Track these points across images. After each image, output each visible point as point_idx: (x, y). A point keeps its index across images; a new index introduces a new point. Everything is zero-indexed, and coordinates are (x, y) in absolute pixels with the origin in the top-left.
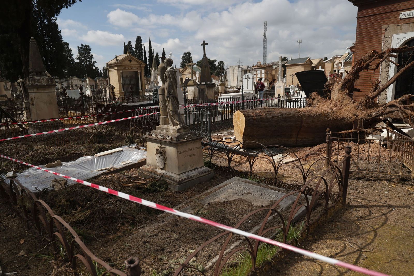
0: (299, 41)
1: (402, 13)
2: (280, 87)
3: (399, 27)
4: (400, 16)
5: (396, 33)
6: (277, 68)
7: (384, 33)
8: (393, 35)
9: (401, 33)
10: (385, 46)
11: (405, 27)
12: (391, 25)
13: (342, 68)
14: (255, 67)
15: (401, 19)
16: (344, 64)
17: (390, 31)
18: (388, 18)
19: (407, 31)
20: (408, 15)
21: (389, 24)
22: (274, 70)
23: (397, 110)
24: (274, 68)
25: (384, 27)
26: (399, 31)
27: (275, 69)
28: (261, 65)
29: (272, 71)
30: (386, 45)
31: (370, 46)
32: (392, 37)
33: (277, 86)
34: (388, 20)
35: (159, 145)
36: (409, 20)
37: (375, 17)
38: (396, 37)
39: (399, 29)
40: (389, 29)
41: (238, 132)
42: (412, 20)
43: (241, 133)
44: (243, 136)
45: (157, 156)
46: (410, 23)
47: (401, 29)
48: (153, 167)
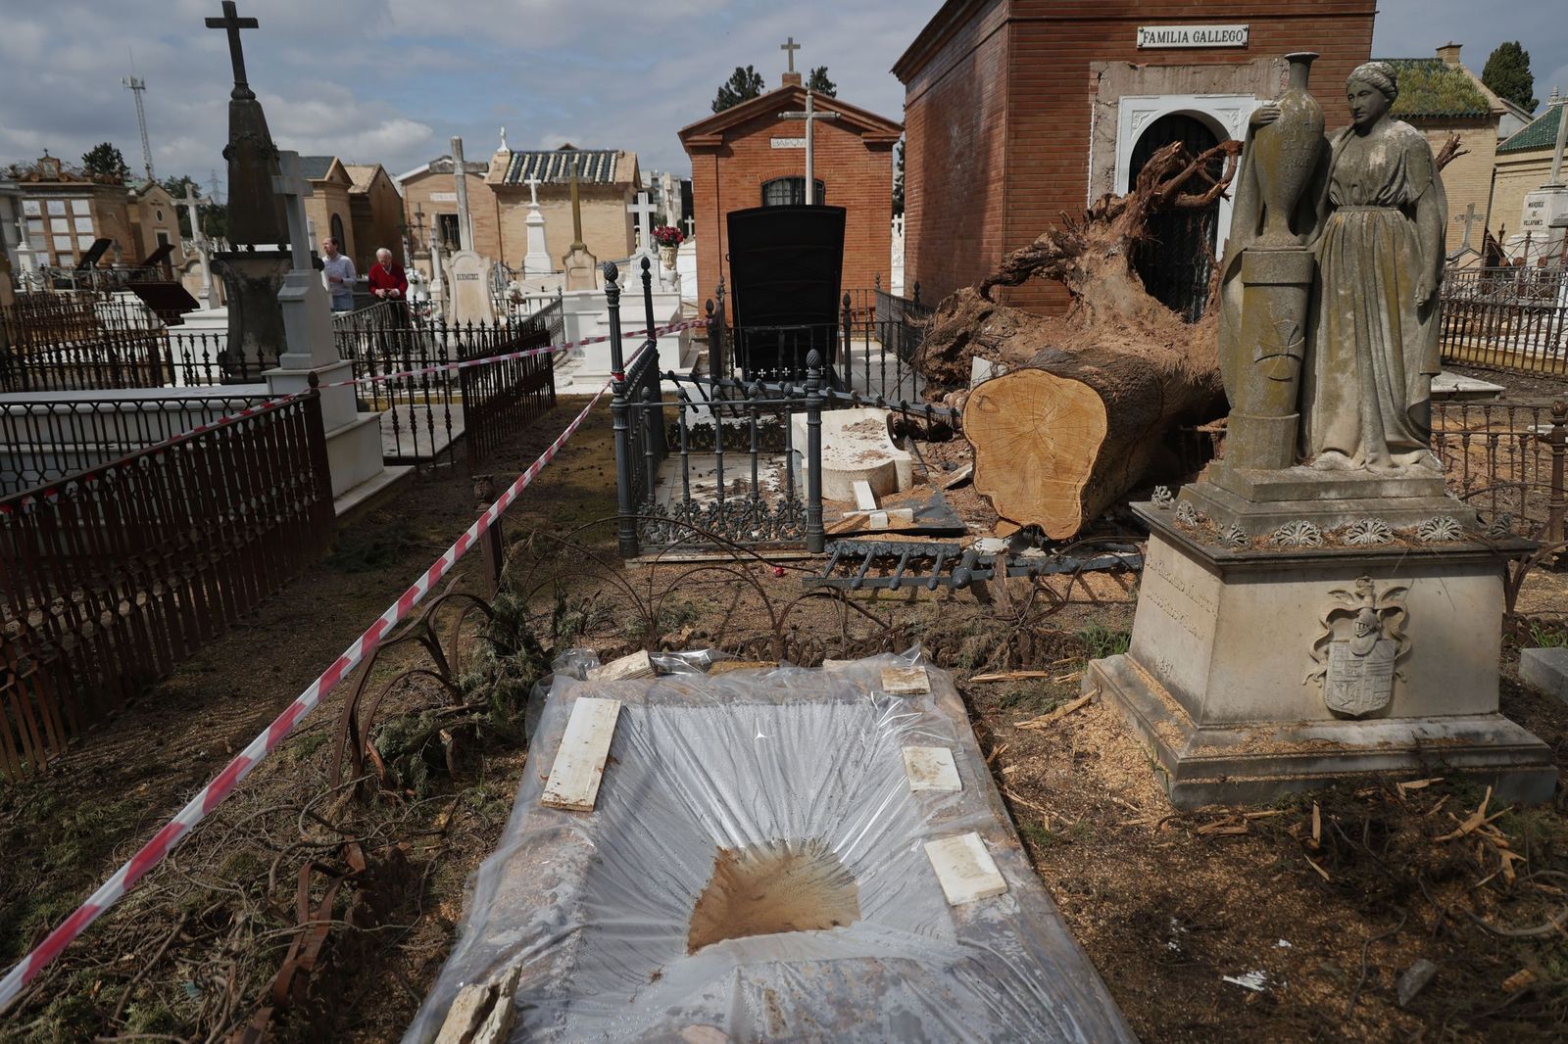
0: (134, 81)
1: (1146, 29)
2: (474, 277)
3: (1137, 73)
4: (1140, 38)
5: (1129, 92)
6: (147, 195)
7: (1096, 89)
8: (1121, 98)
9: (1142, 93)
10: (1098, 133)
11: (1152, 75)
12: (1114, 65)
13: (535, 208)
14: (28, 179)
15: (1142, 49)
16: (537, 191)
17: (1112, 85)
18: (1105, 38)
19: (1157, 92)
20: (1162, 39)
21: (1108, 58)
22: (132, 201)
24: (132, 193)
25: (1095, 65)
26: (1137, 86)
27: (140, 199)
28: (62, 175)
29: (125, 207)
30: (1101, 128)
31: (1055, 128)
32: (1117, 103)
33: (456, 271)
34: (1105, 44)
35: (1351, 586)
36: (1161, 57)
37: (1066, 27)
38: (1128, 105)
39: (1137, 79)
40: (1107, 75)
41: (1023, 471)
42: (1170, 58)
43: (1068, 470)
44: (1083, 483)
45: (1331, 655)
46: (1165, 66)
47: (1142, 82)
48: (1275, 729)
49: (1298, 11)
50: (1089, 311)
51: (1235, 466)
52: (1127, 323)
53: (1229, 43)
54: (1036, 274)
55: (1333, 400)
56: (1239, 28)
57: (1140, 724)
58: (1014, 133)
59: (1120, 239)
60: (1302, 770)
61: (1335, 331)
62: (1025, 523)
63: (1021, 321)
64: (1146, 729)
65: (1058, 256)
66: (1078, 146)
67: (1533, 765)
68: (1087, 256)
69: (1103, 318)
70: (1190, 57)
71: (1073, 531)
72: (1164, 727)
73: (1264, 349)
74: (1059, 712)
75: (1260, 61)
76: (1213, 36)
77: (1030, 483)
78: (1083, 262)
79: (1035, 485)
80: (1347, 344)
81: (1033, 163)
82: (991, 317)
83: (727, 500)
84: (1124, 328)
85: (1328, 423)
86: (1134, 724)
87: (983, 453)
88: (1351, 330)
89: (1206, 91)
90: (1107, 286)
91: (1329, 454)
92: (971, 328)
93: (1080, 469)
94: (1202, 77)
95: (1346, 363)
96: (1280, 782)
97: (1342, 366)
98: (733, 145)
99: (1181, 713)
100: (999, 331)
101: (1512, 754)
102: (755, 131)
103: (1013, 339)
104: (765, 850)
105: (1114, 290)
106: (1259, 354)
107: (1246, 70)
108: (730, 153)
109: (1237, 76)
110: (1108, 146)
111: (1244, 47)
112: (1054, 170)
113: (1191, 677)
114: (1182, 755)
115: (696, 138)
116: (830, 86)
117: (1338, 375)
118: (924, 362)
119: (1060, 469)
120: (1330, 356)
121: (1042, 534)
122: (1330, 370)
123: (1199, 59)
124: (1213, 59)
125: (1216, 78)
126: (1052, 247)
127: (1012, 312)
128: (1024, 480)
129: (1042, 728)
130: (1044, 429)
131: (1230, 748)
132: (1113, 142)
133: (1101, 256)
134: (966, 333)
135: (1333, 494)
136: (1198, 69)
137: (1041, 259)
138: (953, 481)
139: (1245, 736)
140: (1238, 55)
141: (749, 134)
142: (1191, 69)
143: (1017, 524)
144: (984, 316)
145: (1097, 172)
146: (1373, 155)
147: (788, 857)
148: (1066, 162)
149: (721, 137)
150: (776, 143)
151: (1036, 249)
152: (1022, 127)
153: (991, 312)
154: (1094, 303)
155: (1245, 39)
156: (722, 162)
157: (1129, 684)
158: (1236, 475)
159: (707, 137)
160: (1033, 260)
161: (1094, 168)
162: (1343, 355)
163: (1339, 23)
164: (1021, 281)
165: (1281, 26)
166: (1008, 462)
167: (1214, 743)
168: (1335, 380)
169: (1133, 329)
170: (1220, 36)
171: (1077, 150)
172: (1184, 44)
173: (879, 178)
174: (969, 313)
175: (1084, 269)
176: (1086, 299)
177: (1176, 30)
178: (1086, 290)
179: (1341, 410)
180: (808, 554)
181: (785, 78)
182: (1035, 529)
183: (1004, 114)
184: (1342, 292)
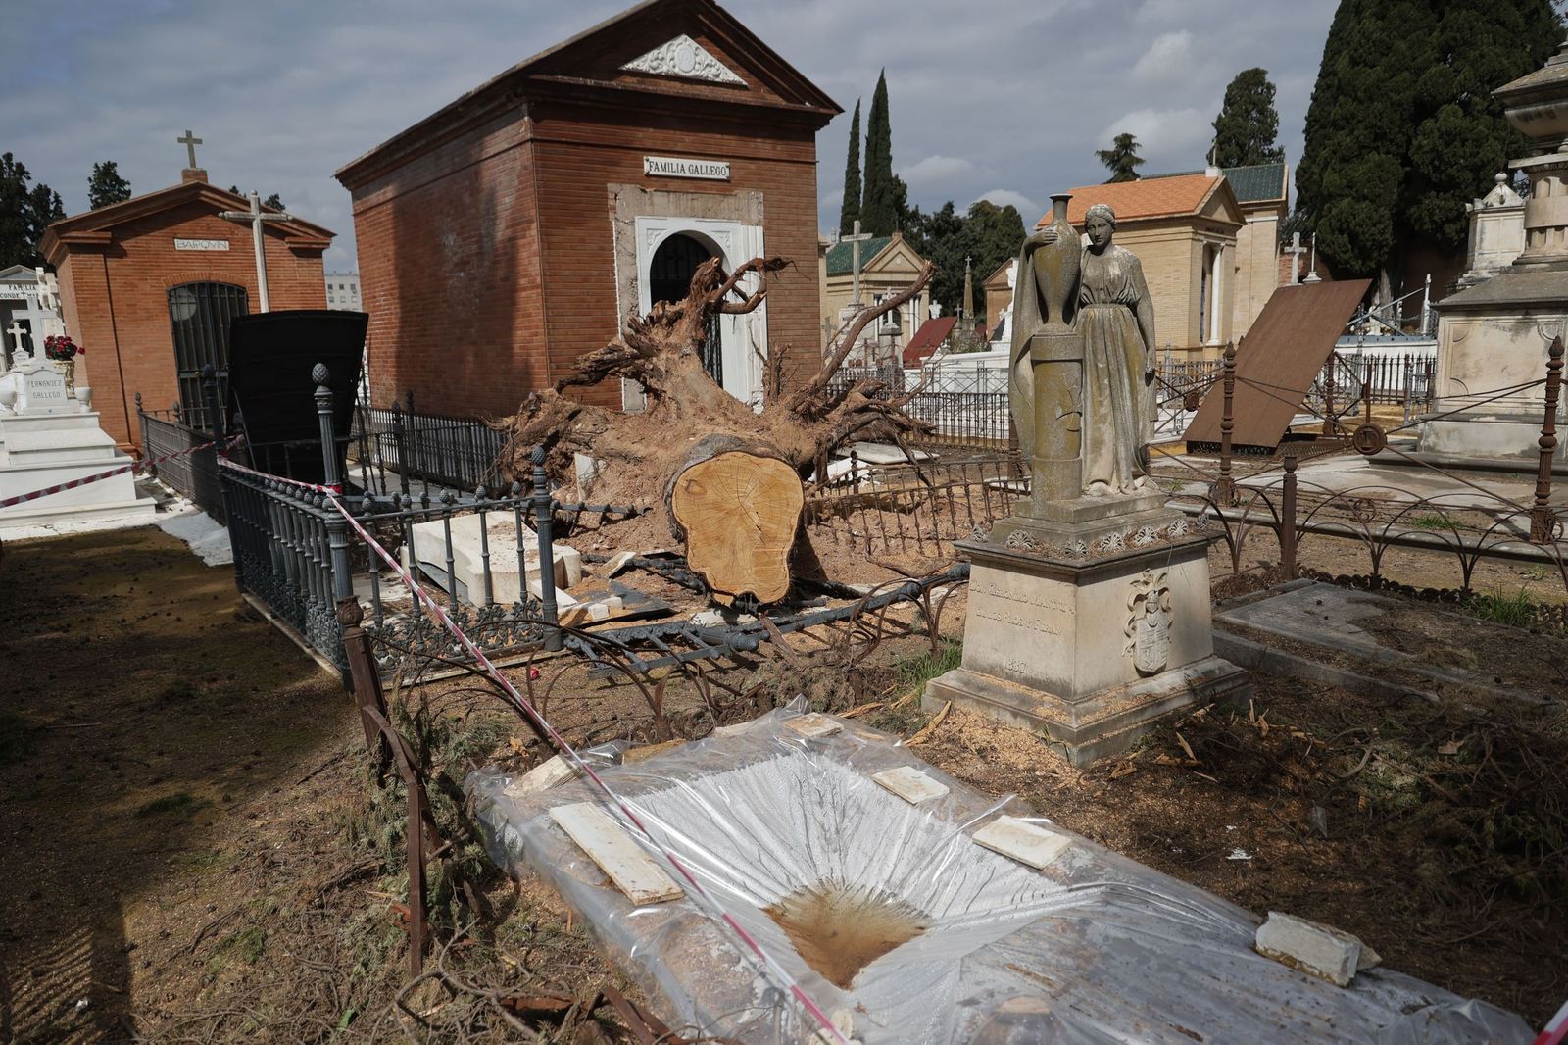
1: (651, 158)
3: (647, 196)
4: (646, 166)
5: (642, 213)
7: (614, 208)
8: (636, 218)
9: (652, 214)
10: (620, 248)
11: (660, 199)
12: (628, 187)
15: (648, 176)
17: (628, 205)
18: (617, 164)
19: (663, 214)
20: (664, 168)
21: (622, 181)
23: (878, 418)
25: (611, 187)
26: (648, 208)
30: (623, 243)
31: (583, 241)
32: (633, 222)
34: (618, 169)
35: (1139, 576)
36: (666, 184)
37: (582, 150)
38: (642, 224)
39: (648, 202)
40: (623, 197)
41: (733, 545)
42: (673, 185)
43: (774, 539)
44: (788, 549)
45: (1138, 630)
46: (669, 192)
47: (652, 204)
48: (1114, 694)
49: (763, 155)
50: (673, 406)
51: (1048, 499)
52: (714, 414)
53: (716, 177)
54: (612, 374)
55: (1098, 444)
56: (722, 164)
57: (1015, 715)
58: (547, 243)
59: (689, 341)
60: (1139, 719)
61: (1096, 393)
62: (738, 593)
63: (610, 417)
64: (1024, 716)
65: (635, 357)
66: (604, 258)
67: (1242, 685)
68: (663, 356)
69: (691, 411)
70: (687, 185)
71: (783, 592)
72: (1042, 711)
73: (1063, 409)
74: (931, 726)
75: (741, 193)
76: (704, 170)
77: (740, 555)
78: (661, 361)
79: (745, 557)
80: (1105, 403)
81: (567, 273)
82: (580, 416)
83: (386, 622)
84: (713, 419)
85: (1094, 461)
86: (1008, 717)
87: (694, 533)
88: (1108, 392)
89: (704, 215)
90: (688, 382)
91: (1096, 485)
92: (561, 427)
93: (784, 536)
94: (699, 203)
95: (1105, 415)
96: (1131, 731)
97: (1103, 419)
98: (125, 245)
99: (1048, 697)
100: (590, 428)
101: (1232, 680)
102: (152, 231)
103: (605, 435)
104: (798, 899)
105: (695, 386)
106: (1060, 412)
107: (732, 200)
108: (122, 254)
109: (724, 205)
110: (630, 259)
111: (727, 181)
112: (586, 280)
113: (1053, 666)
114: (1075, 726)
115: (74, 234)
116: (123, 183)
117: (1101, 426)
118: (512, 463)
119: (767, 538)
120: (1095, 412)
121: (755, 600)
122: (1096, 422)
123: (695, 188)
124: (704, 189)
125: (710, 204)
126: (628, 349)
127: (600, 410)
128: (734, 553)
129: (925, 742)
130: (748, 503)
131: (1097, 713)
132: (634, 255)
133: (676, 356)
134: (557, 432)
135: (1113, 513)
136: (695, 196)
137: (618, 360)
138: (614, 570)
139: (1101, 703)
140: (724, 187)
141: (146, 233)
142: (690, 196)
143: (730, 594)
144: (573, 415)
145: (623, 282)
146: (1111, 269)
147: (820, 899)
148: (595, 273)
149: (109, 235)
150: (180, 244)
151: (611, 351)
152: (555, 239)
153: (579, 411)
154: (679, 397)
155: (728, 174)
156: (112, 263)
157: (982, 689)
158: (1049, 506)
159: (89, 233)
160: (610, 361)
161: (620, 279)
162: (1103, 410)
163: (793, 168)
164: (596, 382)
165: (752, 166)
166: (718, 539)
167: (1088, 711)
168: (1099, 429)
169: (721, 419)
170: (709, 171)
171: (604, 262)
172: (682, 174)
173: (310, 285)
174: (556, 413)
175: (663, 368)
176: (669, 394)
177: (675, 161)
178: (668, 386)
179: (1104, 451)
180: (548, 654)
181: (186, 174)
182: (748, 597)
183: (534, 225)
184: (1101, 365)
